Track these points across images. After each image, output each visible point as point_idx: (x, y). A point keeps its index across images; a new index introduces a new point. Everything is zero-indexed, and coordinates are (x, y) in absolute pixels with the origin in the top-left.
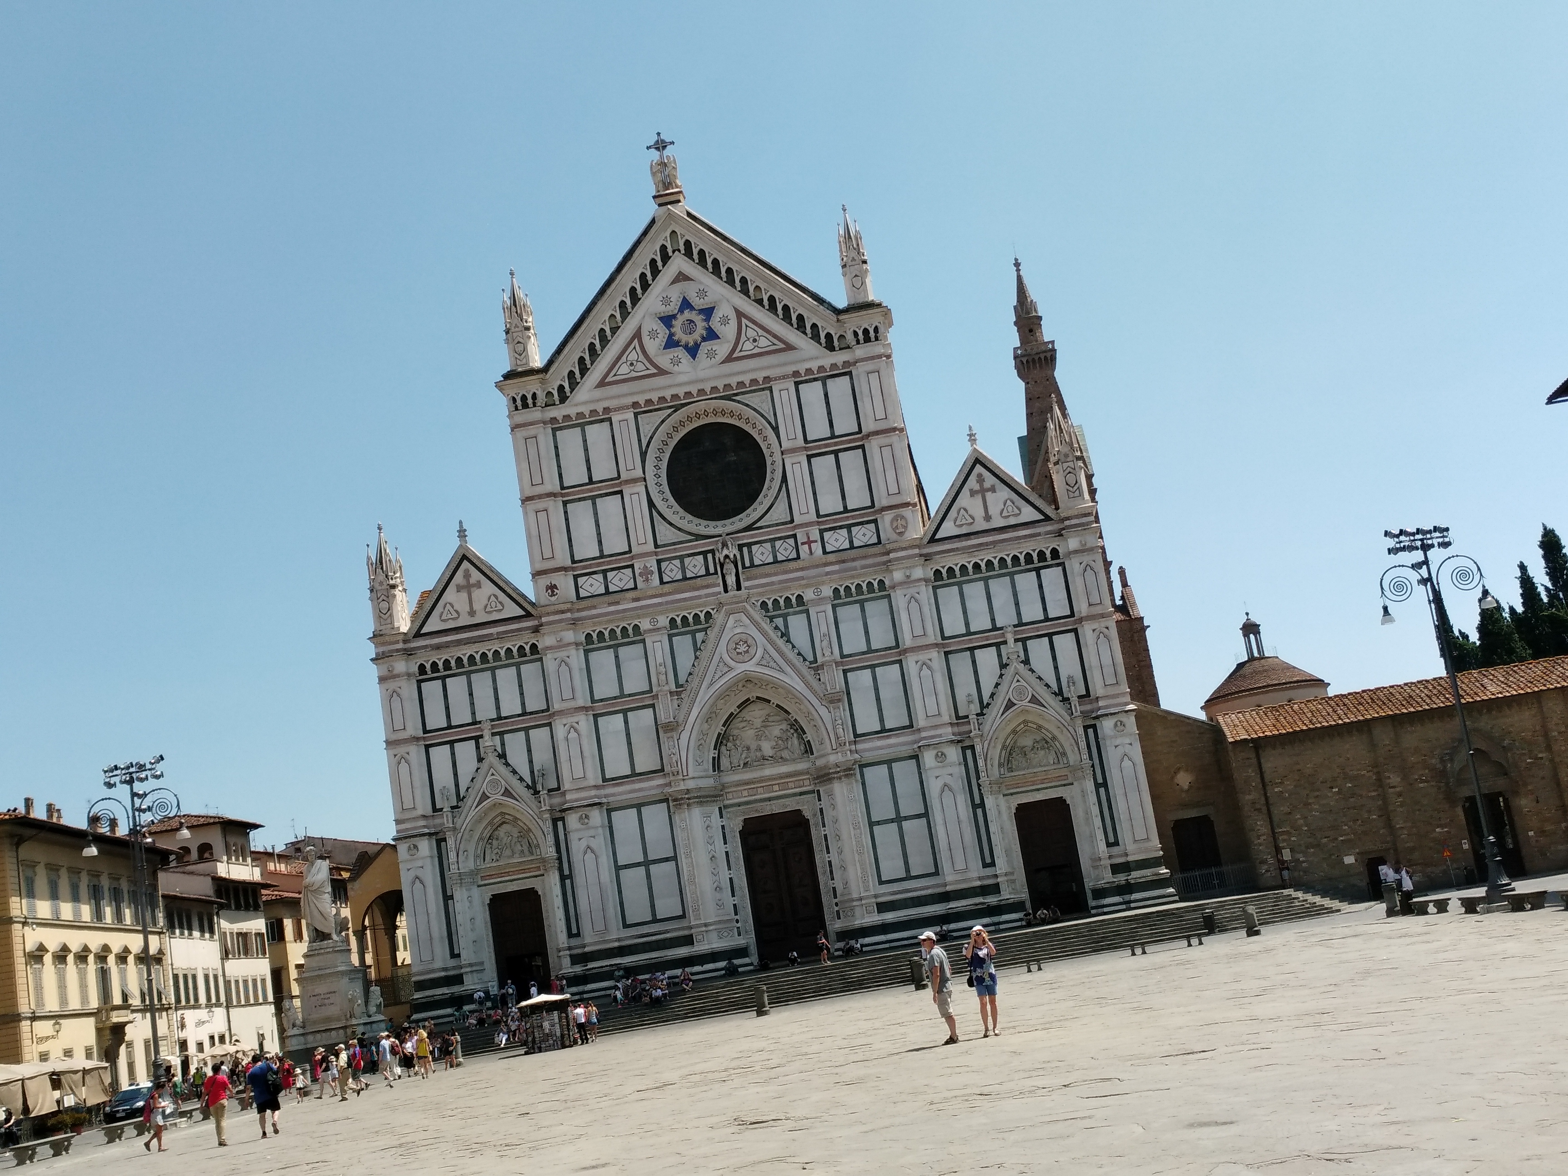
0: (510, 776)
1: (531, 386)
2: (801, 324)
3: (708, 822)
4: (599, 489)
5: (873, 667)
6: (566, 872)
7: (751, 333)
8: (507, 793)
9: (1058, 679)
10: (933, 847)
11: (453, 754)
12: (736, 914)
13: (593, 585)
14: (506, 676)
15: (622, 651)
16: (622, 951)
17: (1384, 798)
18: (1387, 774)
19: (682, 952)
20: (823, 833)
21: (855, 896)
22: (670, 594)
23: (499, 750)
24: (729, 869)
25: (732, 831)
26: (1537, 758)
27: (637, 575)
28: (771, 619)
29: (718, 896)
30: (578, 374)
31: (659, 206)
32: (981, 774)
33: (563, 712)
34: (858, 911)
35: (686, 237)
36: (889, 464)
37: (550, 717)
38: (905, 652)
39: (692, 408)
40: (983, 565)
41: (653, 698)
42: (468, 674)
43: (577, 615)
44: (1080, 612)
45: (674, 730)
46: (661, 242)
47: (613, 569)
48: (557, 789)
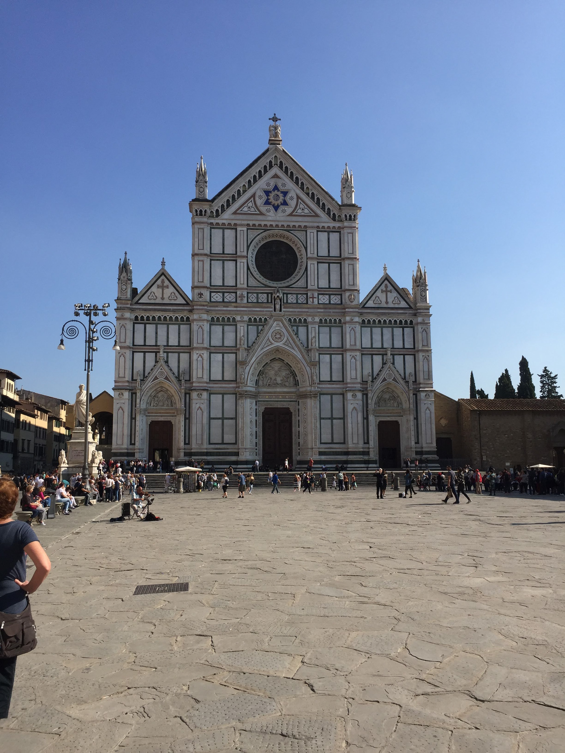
0: (169, 371)
1: (205, 207)
2: (323, 207)
3: (251, 406)
4: (227, 257)
5: (331, 355)
6: (187, 416)
7: (302, 206)
8: (166, 378)
9: (405, 373)
10: (344, 432)
11: (144, 357)
12: (256, 446)
13: (218, 297)
14: (174, 329)
15: (226, 328)
16: (207, 454)
17: (525, 442)
18: (527, 433)
19: (234, 458)
20: (298, 419)
21: (310, 446)
22: (251, 307)
23: (165, 358)
24: (256, 427)
25: (259, 411)
27: (238, 296)
28: (292, 326)
29: (251, 437)
30: (225, 207)
31: (271, 144)
32: (369, 406)
33: (197, 348)
34: (310, 453)
35: (281, 160)
36: (351, 272)
37: (190, 349)
38: (346, 350)
39: (271, 232)
40: (382, 321)
41: (237, 350)
42: (157, 324)
43: (209, 308)
44: (418, 347)
45: (243, 365)
46: (270, 159)
47: (227, 292)
48: (189, 380)
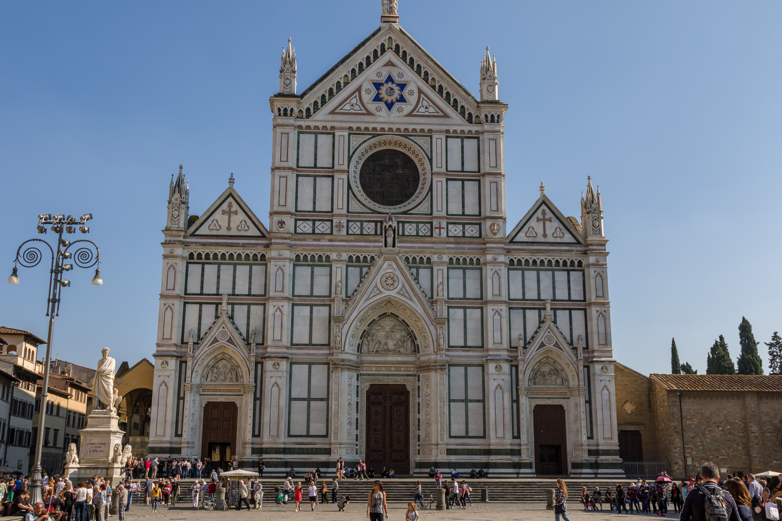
0: (234, 331)
1: (292, 104)
2: (455, 104)
3: (350, 382)
4: (320, 172)
5: (465, 308)
6: (258, 396)
7: (425, 103)
8: (230, 341)
9: (571, 336)
10: (484, 421)
11: (200, 311)
12: (357, 440)
13: (306, 227)
14: (242, 271)
15: (317, 270)
16: (285, 451)
17: (747, 438)
18: (751, 425)
19: (323, 458)
20: (418, 401)
21: (434, 441)
22: (351, 241)
23: (230, 313)
24: (357, 412)
25: (362, 389)
27: (334, 226)
28: (410, 268)
29: (349, 428)
30: (320, 104)
31: (384, 22)
32: (520, 383)
33: (274, 298)
34: (434, 452)
35: (398, 42)
36: (494, 193)
37: (265, 300)
38: (487, 302)
39: (383, 138)
40: (538, 262)
41: (331, 301)
42: (219, 264)
43: (293, 242)
44: (590, 299)
45: (340, 322)
46: (382, 41)
47: (319, 220)
48: (262, 344)
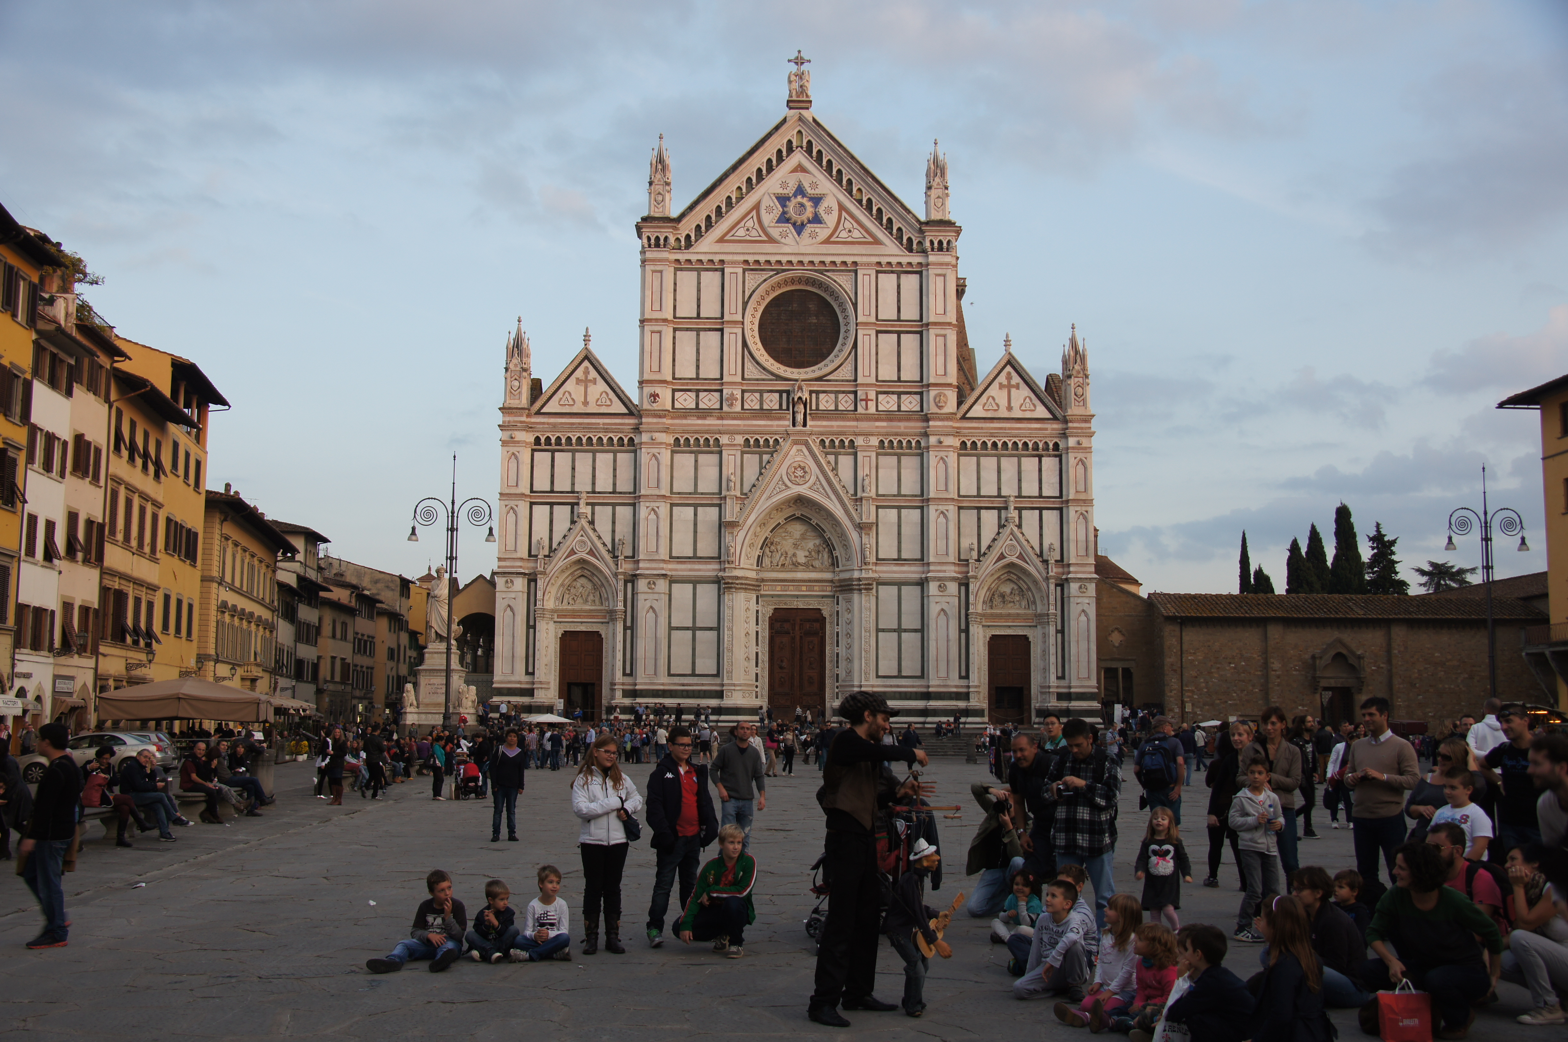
0: (595, 539)
1: (665, 231)
2: (889, 225)
3: (747, 605)
4: (704, 323)
5: (900, 508)
6: (629, 624)
7: (848, 225)
8: (591, 553)
9: (1041, 544)
10: (923, 655)
11: (551, 513)
12: (757, 681)
13: (686, 401)
14: (604, 460)
15: (701, 457)
16: (664, 694)
17: (1267, 677)
18: (1272, 660)
19: (716, 702)
20: (836, 629)
21: (856, 683)
22: (748, 419)
23: (590, 516)
24: (757, 645)
25: (763, 614)
26: (1379, 667)
27: (724, 398)
28: (827, 453)
29: (746, 664)
30: (703, 229)
31: (791, 108)
32: (972, 606)
33: (647, 496)
35: (810, 137)
36: (940, 351)
37: (635, 499)
38: (929, 500)
39: (790, 274)
40: (1000, 444)
41: (721, 499)
42: (574, 451)
43: (670, 421)
44: (1068, 495)
45: (733, 527)
46: (789, 137)
47: (705, 390)
48: (633, 557)
